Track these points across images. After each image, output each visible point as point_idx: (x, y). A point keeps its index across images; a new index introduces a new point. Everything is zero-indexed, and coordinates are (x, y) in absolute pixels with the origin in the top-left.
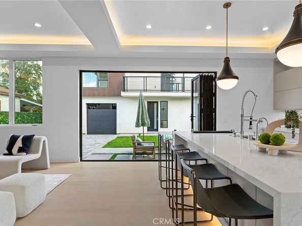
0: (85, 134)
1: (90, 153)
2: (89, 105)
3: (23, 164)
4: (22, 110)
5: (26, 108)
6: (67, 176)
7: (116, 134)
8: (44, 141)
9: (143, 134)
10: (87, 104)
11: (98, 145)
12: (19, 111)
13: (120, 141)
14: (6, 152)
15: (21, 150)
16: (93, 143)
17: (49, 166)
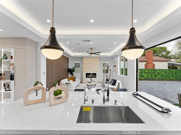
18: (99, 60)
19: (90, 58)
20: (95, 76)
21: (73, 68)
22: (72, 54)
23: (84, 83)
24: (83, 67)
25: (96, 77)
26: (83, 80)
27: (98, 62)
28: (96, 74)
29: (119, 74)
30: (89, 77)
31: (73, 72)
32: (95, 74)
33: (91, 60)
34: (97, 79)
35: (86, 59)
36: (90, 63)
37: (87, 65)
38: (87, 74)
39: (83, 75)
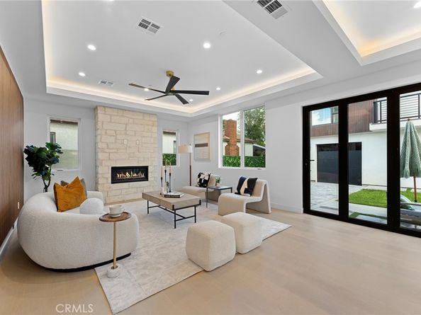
0: (315, 181)
1: (319, 205)
2: (320, 147)
3: (247, 204)
4: (255, 154)
5: (259, 152)
6: (286, 226)
7: (361, 185)
8: (265, 185)
9: (415, 188)
10: (318, 145)
11: (331, 196)
12: (252, 155)
13: (367, 195)
14: (237, 191)
15: (246, 191)
16: (325, 193)
17: (270, 211)
18: (156, 123)
19: (126, 114)
27: (155, 129)
28: (147, 167)
29: (220, 165)
33: (131, 121)
34: (150, 186)
35: (111, 115)
36: (126, 130)
37: (116, 136)
38: (115, 170)
39: (99, 176)
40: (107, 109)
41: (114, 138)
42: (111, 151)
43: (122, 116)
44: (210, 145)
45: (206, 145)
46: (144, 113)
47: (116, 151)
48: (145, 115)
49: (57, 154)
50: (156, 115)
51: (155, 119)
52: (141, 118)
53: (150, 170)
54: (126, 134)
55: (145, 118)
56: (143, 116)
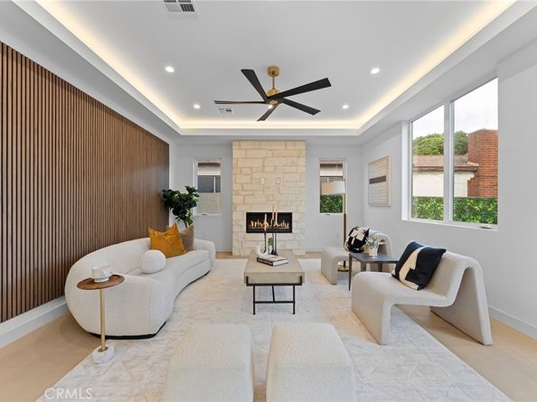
15: (411, 276)
18: (304, 153)
19: (264, 145)
20: (285, 225)
21: (188, 189)
22: (185, 124)
23: (240, 257)
24: (236, 187)
25: (290, 231)
26: (236, 244)
27: (302, 161)
28: (290, 215)
29: (406, 215)
30: (260, 231)
31: (191, 207)
32: (287, 217)
33: (270, 154)
34: (294, 239)
35: (246, 150)
36: (263, 166)
37: (251, 175)
38: (251, 217)
39: (234, 223)
40: (242, 143)
41: (249, 177)
42: (246, 193)
43: (259, 149)
44: (389, 178)
45: (383, 179)
46: (286, 141)
47: (250, 193)
48: (289, 143)
49: (195, 198)
50: (304, 141)
51: (302, 147)
52: (283, 147)
53: (294, 218)
54: (263, 171)
55: (289, 148)
56: (286, 145)
